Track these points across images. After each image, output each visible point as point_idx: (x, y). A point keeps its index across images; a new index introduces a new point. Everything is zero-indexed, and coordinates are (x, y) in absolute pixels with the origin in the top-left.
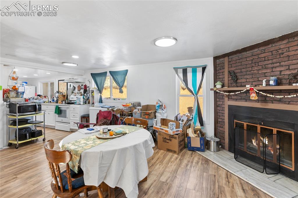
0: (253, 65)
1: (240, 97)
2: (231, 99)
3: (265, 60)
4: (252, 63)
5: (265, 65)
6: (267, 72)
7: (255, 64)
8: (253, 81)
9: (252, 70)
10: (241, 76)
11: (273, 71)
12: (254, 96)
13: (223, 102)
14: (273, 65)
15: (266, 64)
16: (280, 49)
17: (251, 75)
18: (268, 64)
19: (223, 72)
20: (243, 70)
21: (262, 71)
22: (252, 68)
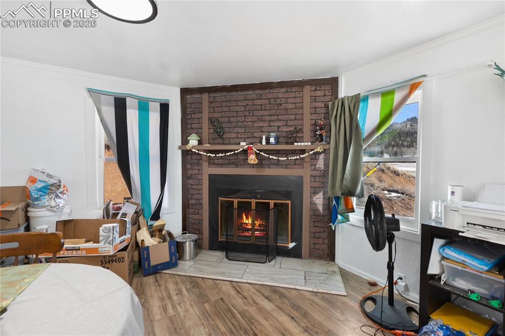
0: (247, 113)
1: (228, 161)
2: (214, 164)
3: (261, 110)
4: (245, 110)
5: (261, 116)
6: (263, 126)
7: (249, 113)
8: (246, 136)
9: (245, 121)
10: (229, 128)
11: (270, 126)
12: (252, 159)
13: (199, 170)
14: (270, 118)
15: (263, 115)
16: (278, 98)
17: (244, 128)
18: (264, 116)
19: (198, 119)
20: (232, 119)
21: (258, 123)
22: (245, 118)
